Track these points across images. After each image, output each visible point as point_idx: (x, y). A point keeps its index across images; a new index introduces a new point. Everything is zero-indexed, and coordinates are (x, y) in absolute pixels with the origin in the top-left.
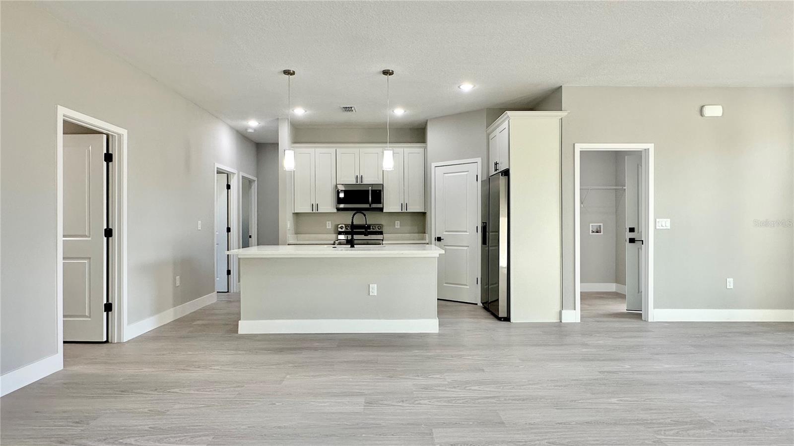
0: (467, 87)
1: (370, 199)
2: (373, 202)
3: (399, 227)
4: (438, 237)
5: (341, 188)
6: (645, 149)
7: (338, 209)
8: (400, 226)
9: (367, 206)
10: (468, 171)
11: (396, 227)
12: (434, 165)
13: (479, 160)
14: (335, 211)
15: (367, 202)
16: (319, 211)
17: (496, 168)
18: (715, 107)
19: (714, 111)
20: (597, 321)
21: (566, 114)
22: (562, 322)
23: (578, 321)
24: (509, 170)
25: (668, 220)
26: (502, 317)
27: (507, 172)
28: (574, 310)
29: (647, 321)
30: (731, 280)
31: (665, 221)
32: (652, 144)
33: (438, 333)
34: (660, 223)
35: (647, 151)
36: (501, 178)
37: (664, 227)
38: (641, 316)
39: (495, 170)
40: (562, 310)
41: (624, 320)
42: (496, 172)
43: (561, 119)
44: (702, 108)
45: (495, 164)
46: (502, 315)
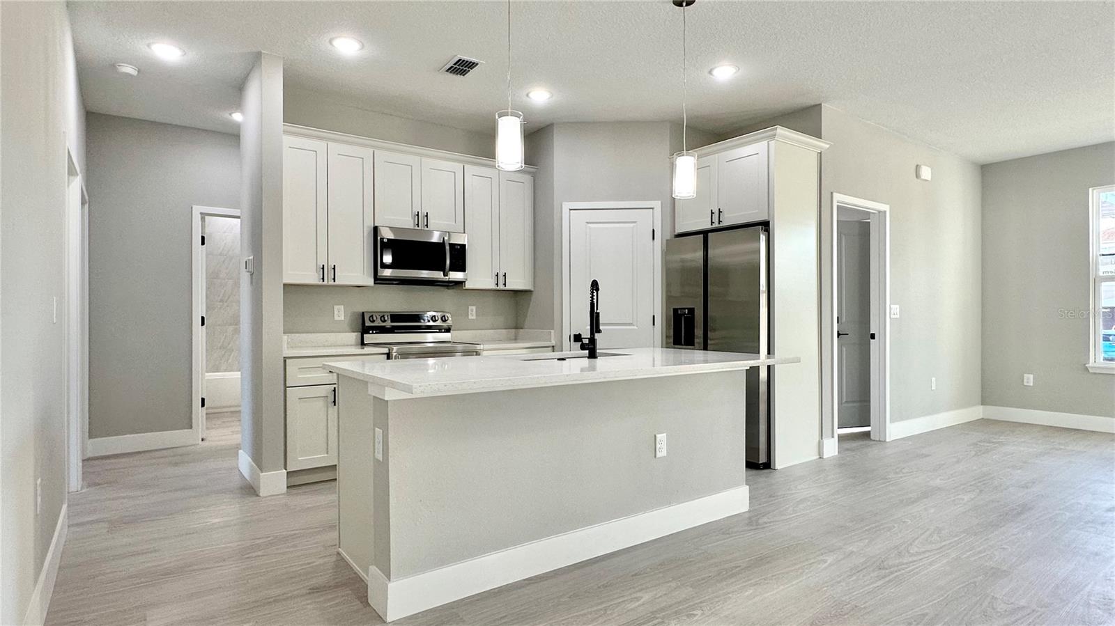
0: (725, 73)
1: (448, 262)
2: (454, 268)
3: (474, 317)
4: (575, 335)
5: (387, 234)
6: (879, 212)
7: (378, 280)
8: (477, 315)
9: (439, 275)
10: (635, 222)
11: (470, 317)
12: (566, 206)
13: (657, 204)
14: (371, 282)
15: (441, 267)
16: (337, 282)
17: (716, 219)
18: (927, 168)
19: (926, 173)
20: (847, 450)
21: (828, 146)
22: (824, 457)
23: (837, 453)
24: (769, 222)
25: (898, 306)
26: (762, 464)
27: (766, 225)
28: (833, 437)
29: (885, 441)
30: (933, 379)
31: (896, 308)
32: (888, 206)
33: (749, 511)
34: (893, 310)
35: (882, 214)
36: (761, 236)
37: (896, 316)
38: (867, 435)
39: (712, 223)
40: (822, 438)
41: (861, 443)
42: (714, 226)
43: (820, 153)
44: (918, 167)
45: (712, 213)
46: (763, 459)
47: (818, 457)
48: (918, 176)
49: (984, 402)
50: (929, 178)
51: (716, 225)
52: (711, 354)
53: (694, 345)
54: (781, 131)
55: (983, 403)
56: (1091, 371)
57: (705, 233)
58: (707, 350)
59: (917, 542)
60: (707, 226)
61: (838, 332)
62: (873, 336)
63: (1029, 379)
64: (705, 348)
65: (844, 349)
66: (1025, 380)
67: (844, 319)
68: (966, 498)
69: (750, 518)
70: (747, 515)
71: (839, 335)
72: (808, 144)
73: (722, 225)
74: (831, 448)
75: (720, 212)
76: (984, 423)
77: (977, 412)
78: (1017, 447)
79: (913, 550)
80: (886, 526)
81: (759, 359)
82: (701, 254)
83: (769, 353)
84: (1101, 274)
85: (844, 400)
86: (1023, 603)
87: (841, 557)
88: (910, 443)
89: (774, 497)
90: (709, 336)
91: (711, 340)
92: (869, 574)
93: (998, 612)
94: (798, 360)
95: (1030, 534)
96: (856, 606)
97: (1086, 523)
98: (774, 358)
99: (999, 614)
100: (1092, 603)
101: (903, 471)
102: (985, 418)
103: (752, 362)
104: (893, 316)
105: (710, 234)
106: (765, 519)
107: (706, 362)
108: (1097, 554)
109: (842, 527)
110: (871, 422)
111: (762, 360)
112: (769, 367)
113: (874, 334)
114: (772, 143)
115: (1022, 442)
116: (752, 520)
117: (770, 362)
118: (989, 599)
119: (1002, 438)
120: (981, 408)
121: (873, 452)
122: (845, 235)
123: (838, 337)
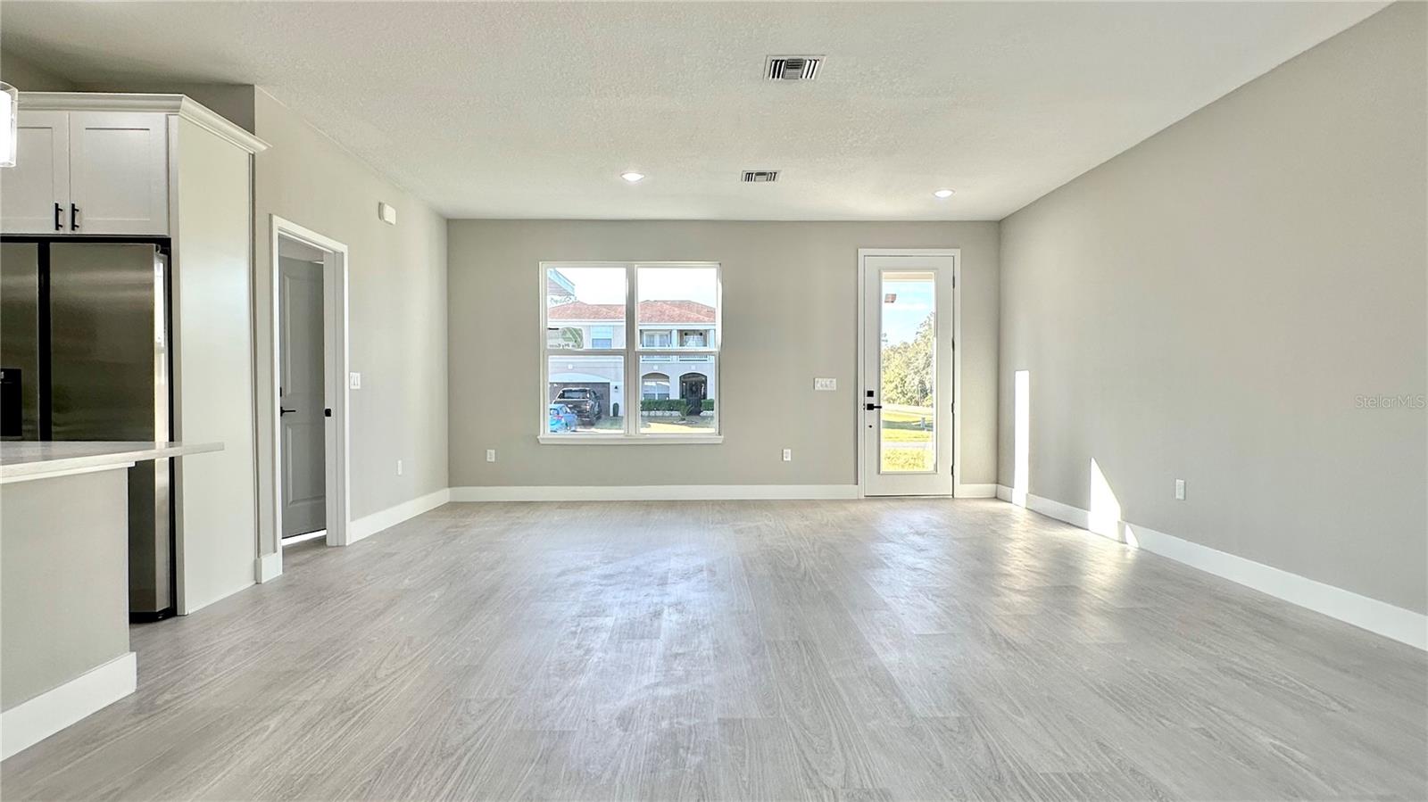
17: (65, 218)
18: (391, 208)
19: (390, 214)
20: (295, 565)
21: (264, 148)
22: (263, 582)
23: (281, 573)
24: (169, 240)
25: (359, 375)
26: (160, 612)
27: (164, 245)
28: (275, 551)
29: (344, 546)
30: (400, 462)
31: (356, 376)
32: (346, 247)
33: (137, 691)
34: (353, 380)
35: (338, 256)
36: (156, 260)
37: (356, 387)
38: (322, 541)
39: (58, 226)
40: (258, 557)
41: (315, 552)
42: (61, 232)
43: (253, 155)
44: (380, 205)
45: (57, 209)
46: (162, 603)
47: (254, 582)
48: (381, 216)
49: (452, 482)
50: (393, 222)
51: (66, 230)
52: (57, 446)
53: (20, 434)
54: (187, 103)
55: (450, 486)
56: (541, 442)
57: (43, 243)
58: (49, 439)
59: (385, 663)
60: (50, 230)
61: (281, 408)
62: (328, 413)
63: (491, 455)
64: (46, 436)
65: (290, 431)
66: (488, 456)
67: (289, 391)
68: (436, 595)
69: (138, 702)
70: (131, 700)
71: (282, 412)
72: (234, 137)
73: (78, 232)
74: (273, 567)
75: (74, 210)
76: (452, 507)
77: (444, 496)
78: (483, 527)
79: (381, 674)
80: (349, 653)
81: (154, 449)
82: (34, 279)
83: (171, 439)
84: (549, 348)
85: (291, 500)
86: (495, 695)
87: (288, 715)
88: (374, 542)
89: (182, 657)
90: (53, 418)
91: (55, 425)
92: (328, 723)
93: (473, 715)
94: (221, 447)
95: (497, 618)
96: (311, 775)
97: (543, 592)
98: (180, 445)
99: (473, 717)
100: (551, 672)
101: (368, 578)
102: (453, 500)
103: (139, 453)
104: (352, 387)
105: (51, 244)
106: (167, 696)
107: (47, 458)
108: (552, 622)
109: (289, 672)
110: (327, 524)
111: (159, 450)
112: (172, 460)
113: (330, 410)
114: (174, 119)
115: (488, 522)
116: (144, 704)
117: (174, 452)
118: (463, 705)
119: (469, 521)
120: (448, 490)
121: (330, 560)
122: (290, 278)
123: (281, 415)
